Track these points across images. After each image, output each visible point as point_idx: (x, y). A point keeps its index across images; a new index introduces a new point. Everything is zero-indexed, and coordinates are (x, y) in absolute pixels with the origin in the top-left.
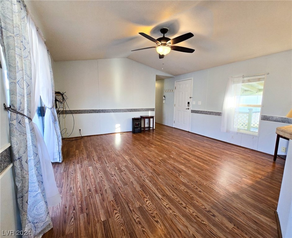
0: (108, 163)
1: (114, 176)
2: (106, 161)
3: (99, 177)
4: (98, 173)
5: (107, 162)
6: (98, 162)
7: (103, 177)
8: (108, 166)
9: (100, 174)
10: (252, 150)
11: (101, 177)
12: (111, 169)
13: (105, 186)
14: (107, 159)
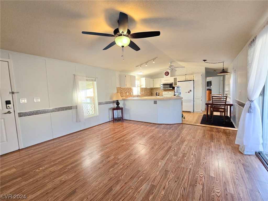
0: (187, 169)
1: (193, 154)
2: (187, 174)
3: (206, 160)
4: (206, 163)
5: (189, 170)
6: (199, 179)
7: (203, 158)
8: (191, 166)
9: (204, 161)
10: (98, 125)
11: (204, 159)
12: (191, 160)
13: (205, 152)
14: (185, 175)
